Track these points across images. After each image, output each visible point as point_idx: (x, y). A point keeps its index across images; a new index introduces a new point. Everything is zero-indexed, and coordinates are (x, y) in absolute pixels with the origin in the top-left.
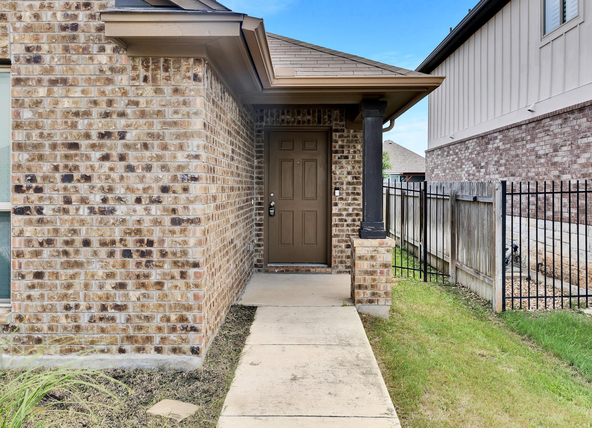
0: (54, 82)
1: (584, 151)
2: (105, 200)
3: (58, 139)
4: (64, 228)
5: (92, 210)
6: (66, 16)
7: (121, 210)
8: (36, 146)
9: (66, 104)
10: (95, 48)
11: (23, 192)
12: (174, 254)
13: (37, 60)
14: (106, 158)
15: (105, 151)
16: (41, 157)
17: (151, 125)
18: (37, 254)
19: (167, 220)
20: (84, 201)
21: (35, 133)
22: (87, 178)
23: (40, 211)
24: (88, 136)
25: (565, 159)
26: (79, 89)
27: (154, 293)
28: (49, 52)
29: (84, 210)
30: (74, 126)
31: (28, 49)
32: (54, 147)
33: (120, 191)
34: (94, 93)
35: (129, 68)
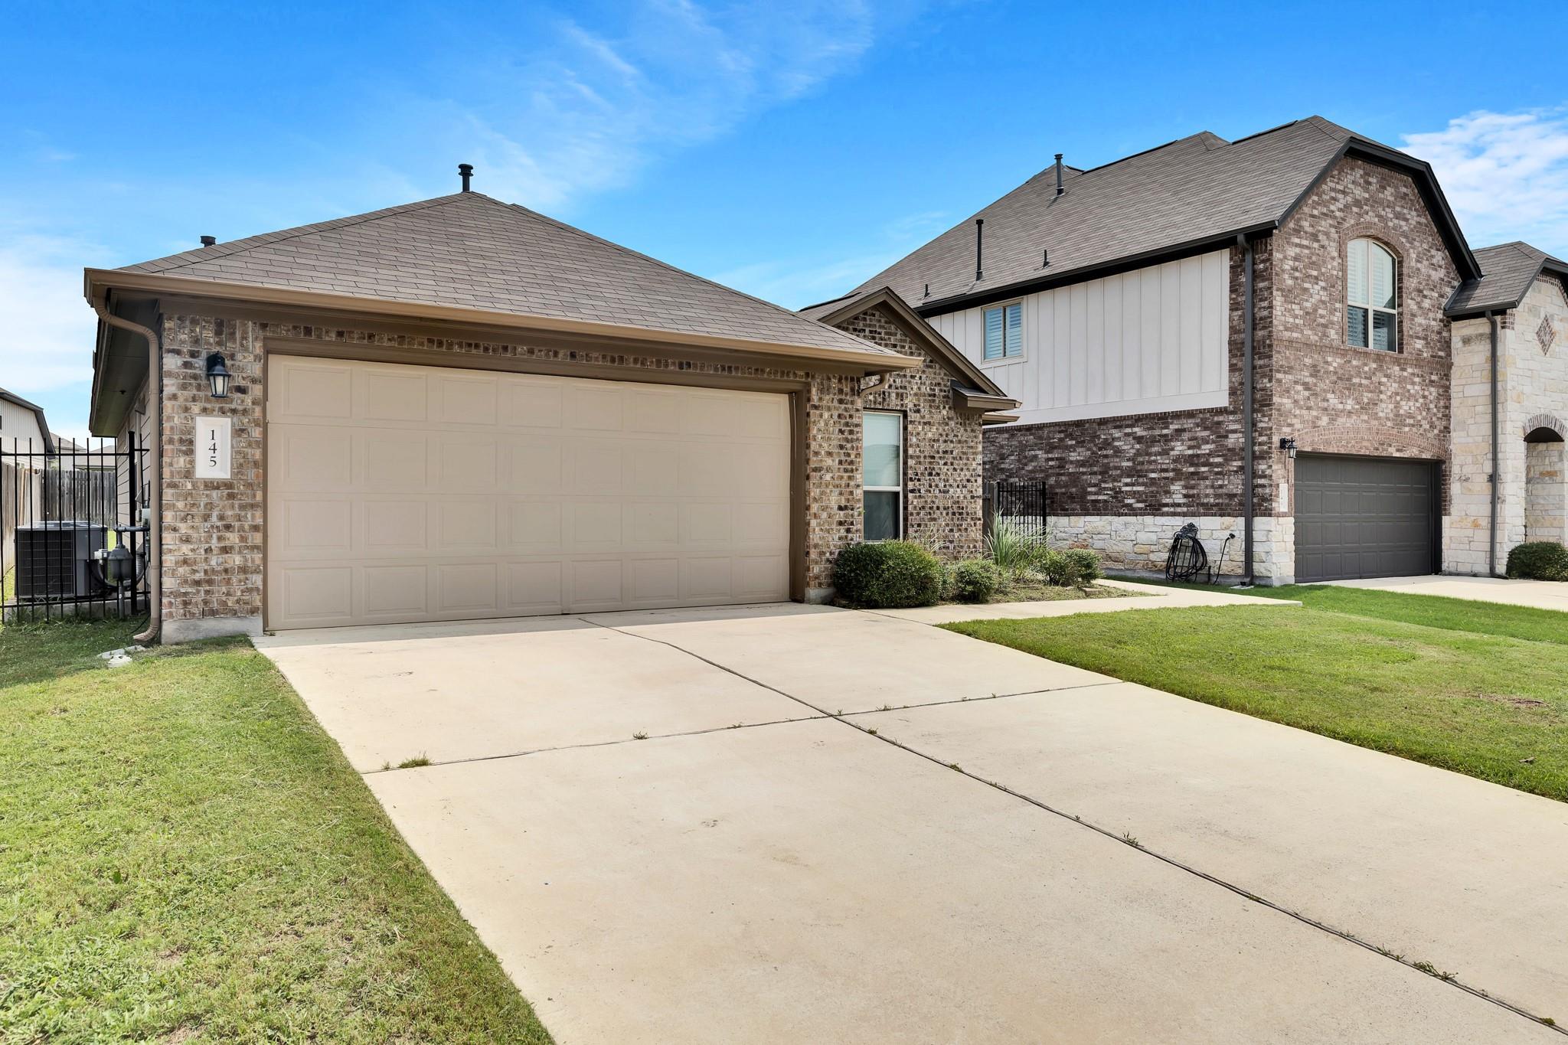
0: (925, 423)
1: (1032, 461)
2: (945, 486)
3: (927, 454)
4: (929, 500)
5: (940, 490)
6: (931, 389)
7: (951, 490)
8: (919, 457)
9: (930, 435)
10: (941, 408)
11: (913, 481)
12: (972, 514)
13: (918, 411)
14: (945, 464)
15: (945, 460)
16: (920, 463)
17: (963, 447)
18: (918, 514)
19: (969, 496)
20: (937, 486)
21: (918, 450)
22: (938, 474)
23: (919, 491)
24: (938, 452)
25: (1012, 466)
26: (935, 427)
27: (964, 534)
28: (924, 407)
29: (937, 491)
30: (933, 447)
31: (915, 405)
32: (925, 457)
33: (951, 481)
34: (941, 431)
35: (955, 418)
